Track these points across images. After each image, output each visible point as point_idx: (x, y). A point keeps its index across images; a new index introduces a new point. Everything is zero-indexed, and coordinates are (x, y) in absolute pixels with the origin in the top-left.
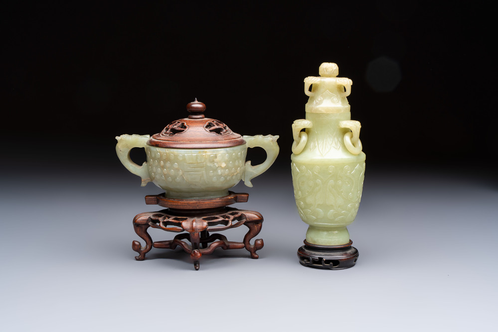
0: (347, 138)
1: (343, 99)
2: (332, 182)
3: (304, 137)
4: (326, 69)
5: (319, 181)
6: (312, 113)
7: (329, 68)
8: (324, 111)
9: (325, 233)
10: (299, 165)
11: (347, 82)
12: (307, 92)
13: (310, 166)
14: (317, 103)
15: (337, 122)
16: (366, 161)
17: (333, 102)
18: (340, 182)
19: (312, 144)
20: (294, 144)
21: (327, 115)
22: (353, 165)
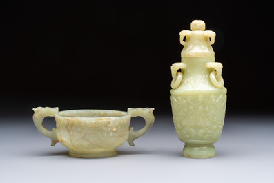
0: (212, 75)
1: (208, 47)
2: (201, 108)
3: (180, 76)
4: (196, 25)
5: (191, 108)
6: (186, 58)
7: (198, 24)
8: (194, 55)
9: (197, 149)
10: (176, 97)
11: (212, 34)
12: (182, 42)
13: (185, 96)
14: (189, 50)
15: (205, 63)
16: (227, 94)
17: (201, 48)
18: (207, 108)
19: (186, 80)
20: (173, 80)
21: (197, 58)
22: (217, 95)
